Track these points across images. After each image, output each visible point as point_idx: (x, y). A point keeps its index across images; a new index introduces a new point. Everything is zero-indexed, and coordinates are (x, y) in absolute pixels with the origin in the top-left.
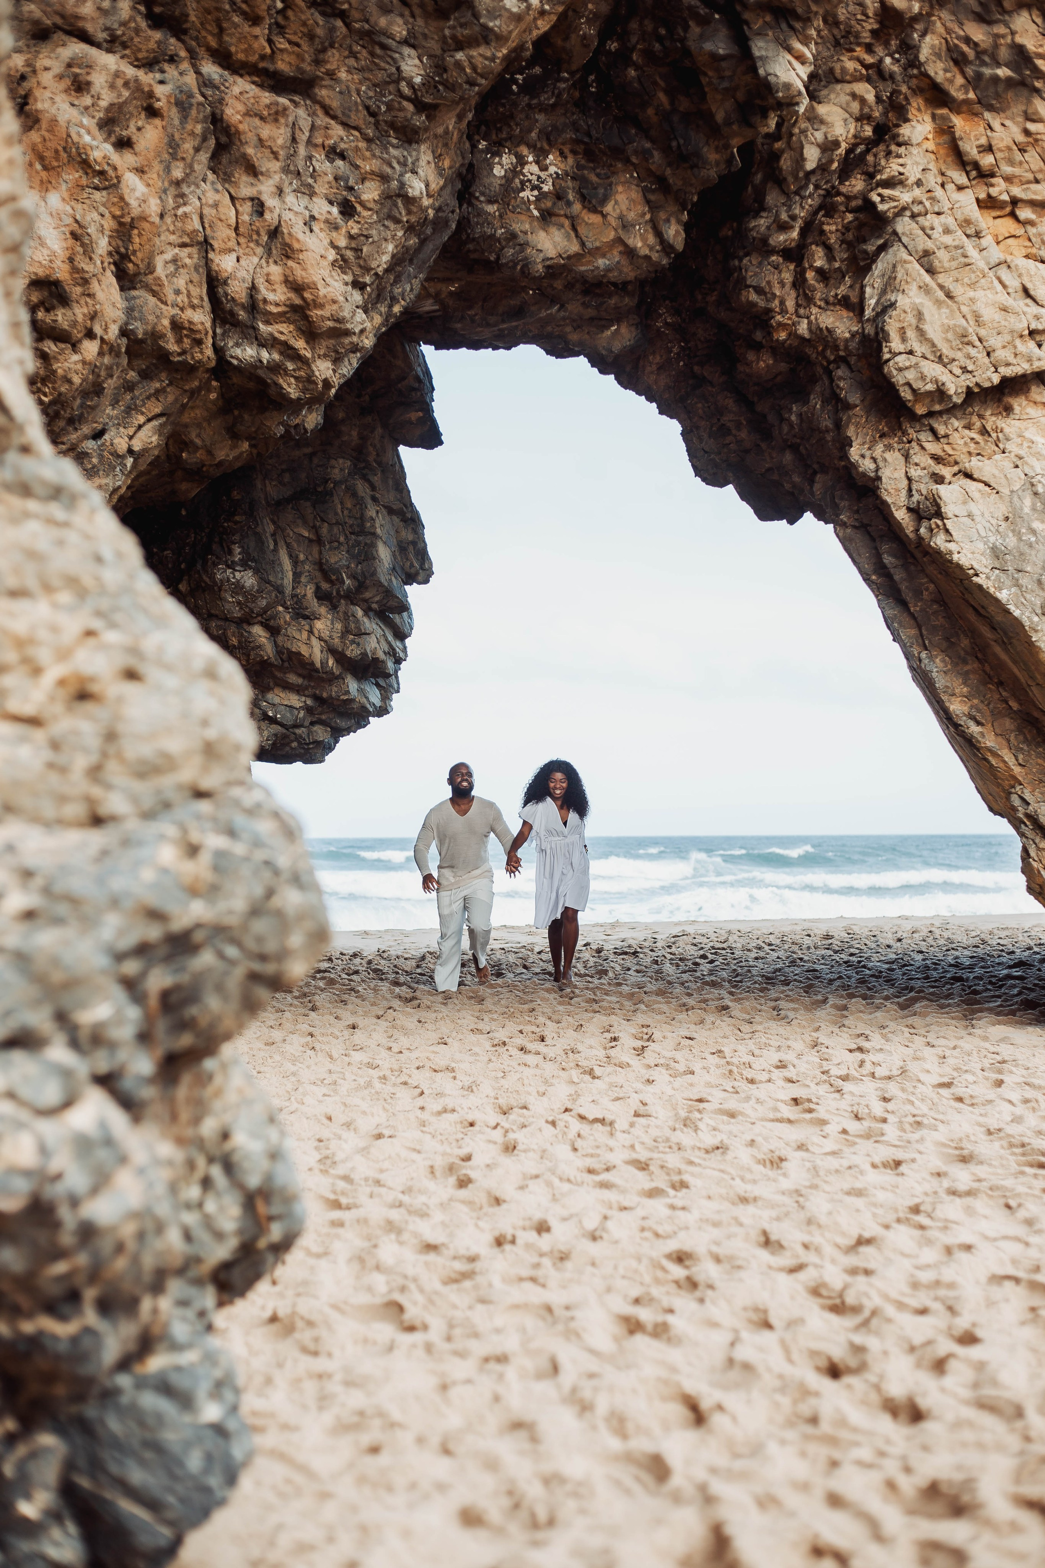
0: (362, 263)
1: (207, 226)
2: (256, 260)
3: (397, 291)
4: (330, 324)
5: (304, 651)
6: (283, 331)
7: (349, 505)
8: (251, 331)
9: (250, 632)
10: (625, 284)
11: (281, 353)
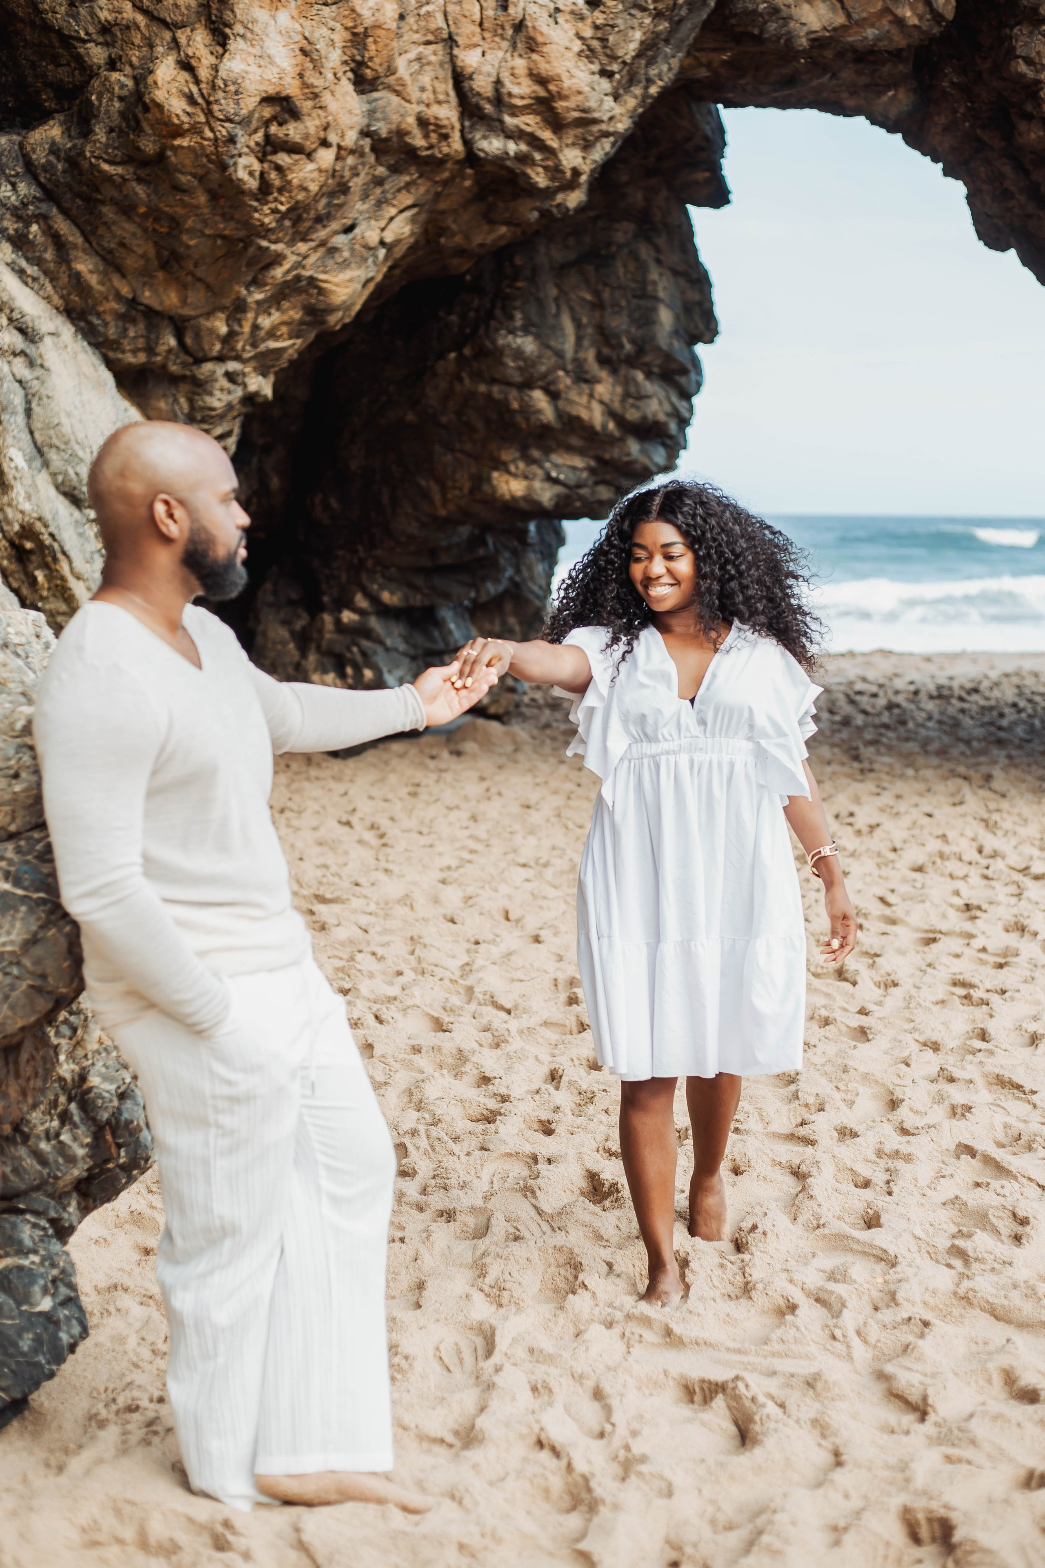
0: (608, 52)
1: (451, 23)
2: (500, 54)
3: (653, 72)
4: (576, 114)
5: (584, 414)
6: (529, 122)
7: (632, 267)
8: (497, 124)
9: (530, 397)
10: (900, 51)
11: (529, 144)
